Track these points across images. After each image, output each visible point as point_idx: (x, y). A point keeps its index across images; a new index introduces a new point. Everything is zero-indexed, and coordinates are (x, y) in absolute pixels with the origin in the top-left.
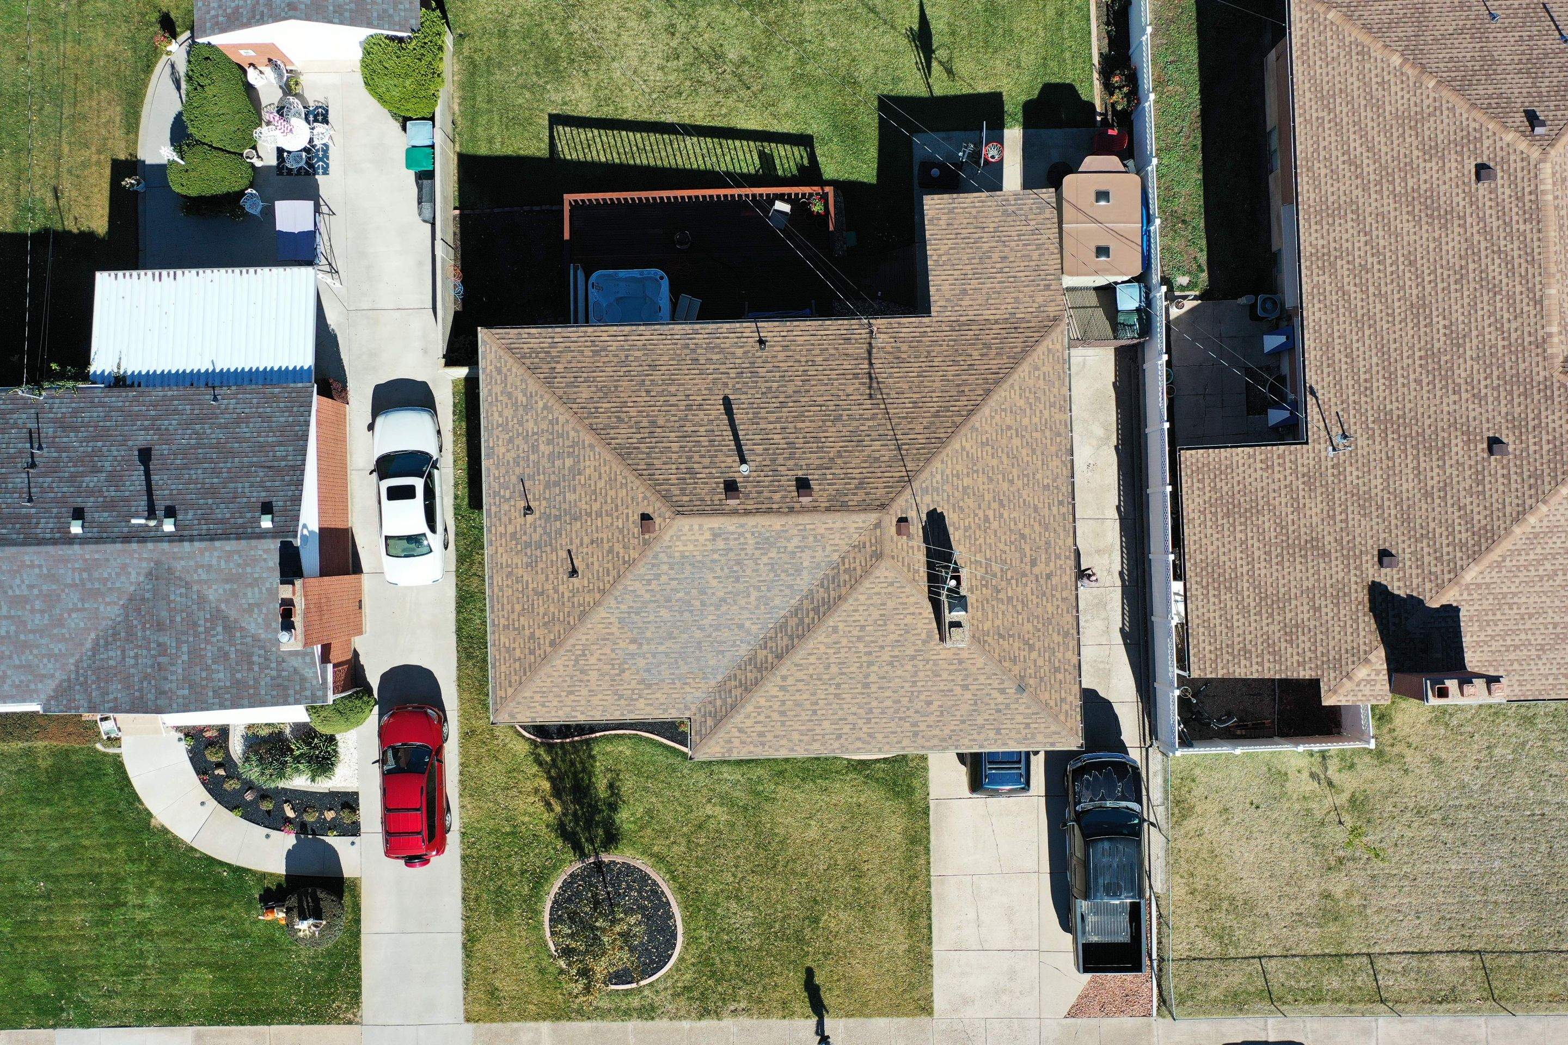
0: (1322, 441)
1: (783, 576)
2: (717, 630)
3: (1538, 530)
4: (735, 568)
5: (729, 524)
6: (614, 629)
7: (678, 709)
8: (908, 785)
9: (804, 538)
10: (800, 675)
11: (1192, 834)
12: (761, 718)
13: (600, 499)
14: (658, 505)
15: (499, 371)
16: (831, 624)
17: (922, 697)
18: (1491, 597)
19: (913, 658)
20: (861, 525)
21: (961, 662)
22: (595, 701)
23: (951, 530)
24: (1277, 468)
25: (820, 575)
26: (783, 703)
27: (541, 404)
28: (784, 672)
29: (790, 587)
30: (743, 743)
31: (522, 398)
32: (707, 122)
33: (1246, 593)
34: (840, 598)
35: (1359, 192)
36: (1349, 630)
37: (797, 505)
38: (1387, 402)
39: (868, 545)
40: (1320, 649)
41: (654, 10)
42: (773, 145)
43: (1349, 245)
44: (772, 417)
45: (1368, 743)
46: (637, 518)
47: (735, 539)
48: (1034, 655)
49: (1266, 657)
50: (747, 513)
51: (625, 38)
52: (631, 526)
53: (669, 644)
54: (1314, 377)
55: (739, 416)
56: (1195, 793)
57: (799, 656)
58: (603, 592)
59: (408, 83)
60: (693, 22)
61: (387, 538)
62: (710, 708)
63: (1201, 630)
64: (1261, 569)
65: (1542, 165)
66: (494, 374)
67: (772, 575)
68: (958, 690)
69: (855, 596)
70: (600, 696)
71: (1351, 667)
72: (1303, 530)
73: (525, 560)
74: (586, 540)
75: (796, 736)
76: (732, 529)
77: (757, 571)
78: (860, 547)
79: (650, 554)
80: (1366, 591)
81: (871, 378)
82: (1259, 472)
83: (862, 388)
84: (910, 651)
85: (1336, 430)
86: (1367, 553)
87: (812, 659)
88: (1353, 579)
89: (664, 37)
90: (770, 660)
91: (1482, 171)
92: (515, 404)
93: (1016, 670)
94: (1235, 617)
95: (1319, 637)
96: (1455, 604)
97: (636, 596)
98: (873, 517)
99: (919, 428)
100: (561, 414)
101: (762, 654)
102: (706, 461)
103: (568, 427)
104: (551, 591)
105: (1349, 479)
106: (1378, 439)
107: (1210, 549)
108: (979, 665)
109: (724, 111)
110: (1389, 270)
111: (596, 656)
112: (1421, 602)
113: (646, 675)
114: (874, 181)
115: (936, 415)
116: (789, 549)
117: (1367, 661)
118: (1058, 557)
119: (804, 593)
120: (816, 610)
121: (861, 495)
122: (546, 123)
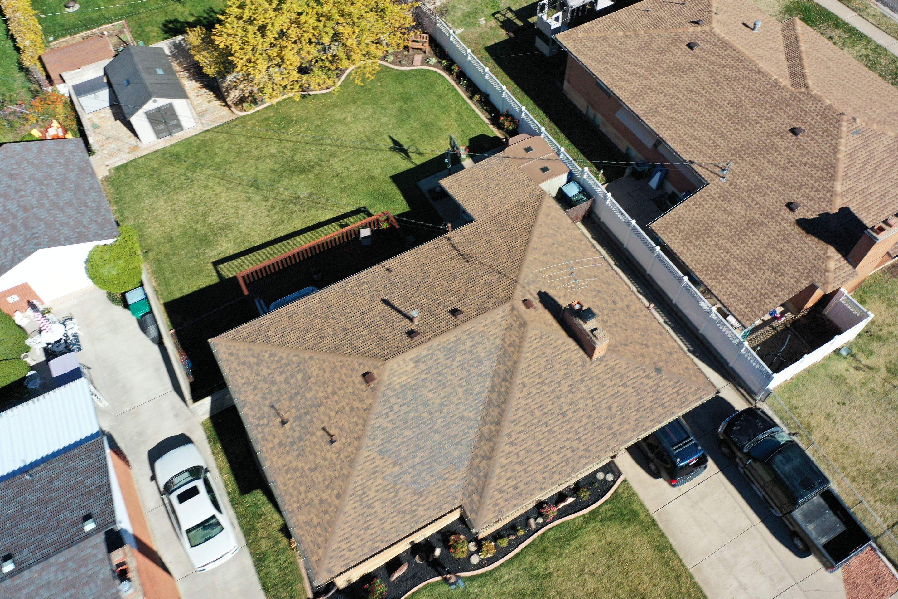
0: (715, 178)
1: (472, 370)
2: (447, 429)
3: (849, 152)
4: (440, 378)
5: (422, 351)
6: (378, 462)
7: (449, 502)
8: (632, 511)
9: (473, 338)
10: (519, 428)
11: (822, 441)
12: (509, 474)
13: (331, 384)
14: (370, 363)
15: (231, 354)
16: (519, 382)
17: (604, 406)
18: (857, 195)
19: (582, 381)
20: (502, 314)
21: (612, 369)
22: (387, 526)
23: (556, 299)
24: (704, 203)
25: (495, 358)
26: (517, 454)
27: (267, 355)
28: (507, 431)
29: (480, 375)
30: (506, 500)
31: (253, 360)
32: (304, 226)
33: (738, 267)
34: (515, 363)
35: (645, 81)
36: (806, 249)
37: (458, 322)
38: (730, 145)
39: (513, 323)
40: (800, 268)
41: (252, 195)
42: (346, 220)
43: (658, 101)
44: (416, 294)
45: (868, 316)
46: (360, 379)
47: (431, 358)
48: (651, 349)
49: (777, 290)
50: (429, 339)
51: (241, 212)
52: (358, 386)
53: (420, 454)
54: (688, 156)
55: (395, 303)
56: (803, 415)
57: (510, 415)
58: (358, 438)
59: (120, 262)
60: (276, 191)
61: (188, 531)
62: (471, 488)
63: (731, 300)
64: (735, 251)
65: (713, 30)
66: (229, 357)
67: (465, 372)
68: (622, 389)
69: (524, 355)
70: (390, 521)
71: (823, 265)
72: (741, 220)
73: (295, 453)
74: (332, 414)
75: (539, 477)
76: (425, 353)
77: (453, 374)
78: (509, 327)
79: (379, 394)
80: (797, 227)
81: (462, 255)
82: (697, 210)
83: (459, 261)
84: (578, 378)
85: (717, 170)
86: (781, 210)
87: (520, 413)
88: (785, 225)
89: (264, 203)
90: (493, 429)
91: (690, 46)
92: (250, 367)
93: (647, 361)
94: (743, 282)
95: (794, 262)
96: (844, 206)
97: (384, 429)
98: (507, 306)
99: (504, 261)
100: (282, 353)
101: (486, 429)
102: (389, 330)
103: (291, 357)
104: (322, 463)
105: (742, 185)
106: (740, 161)
107: (702, 259)
108: (625, 366)
109: (311, 218)
110: (684, 99)
111: (374, 489)
112: (827, 214)
113: (414, 486)
114: (408, 209)
115: (509, 252)
116: (467, 350)
117: (829, 257)
118: (625, 296)
119: (491, 374)
120: (505, 380)
121: (493, 300)
122: (211, 267)
